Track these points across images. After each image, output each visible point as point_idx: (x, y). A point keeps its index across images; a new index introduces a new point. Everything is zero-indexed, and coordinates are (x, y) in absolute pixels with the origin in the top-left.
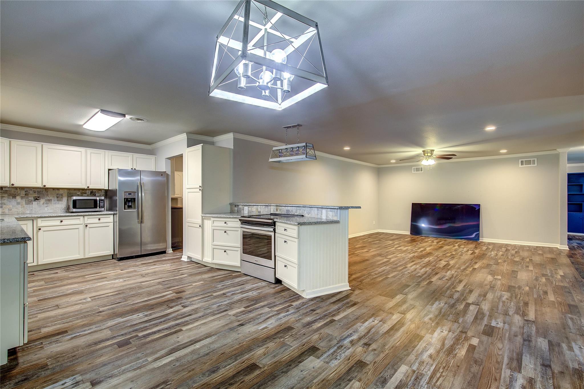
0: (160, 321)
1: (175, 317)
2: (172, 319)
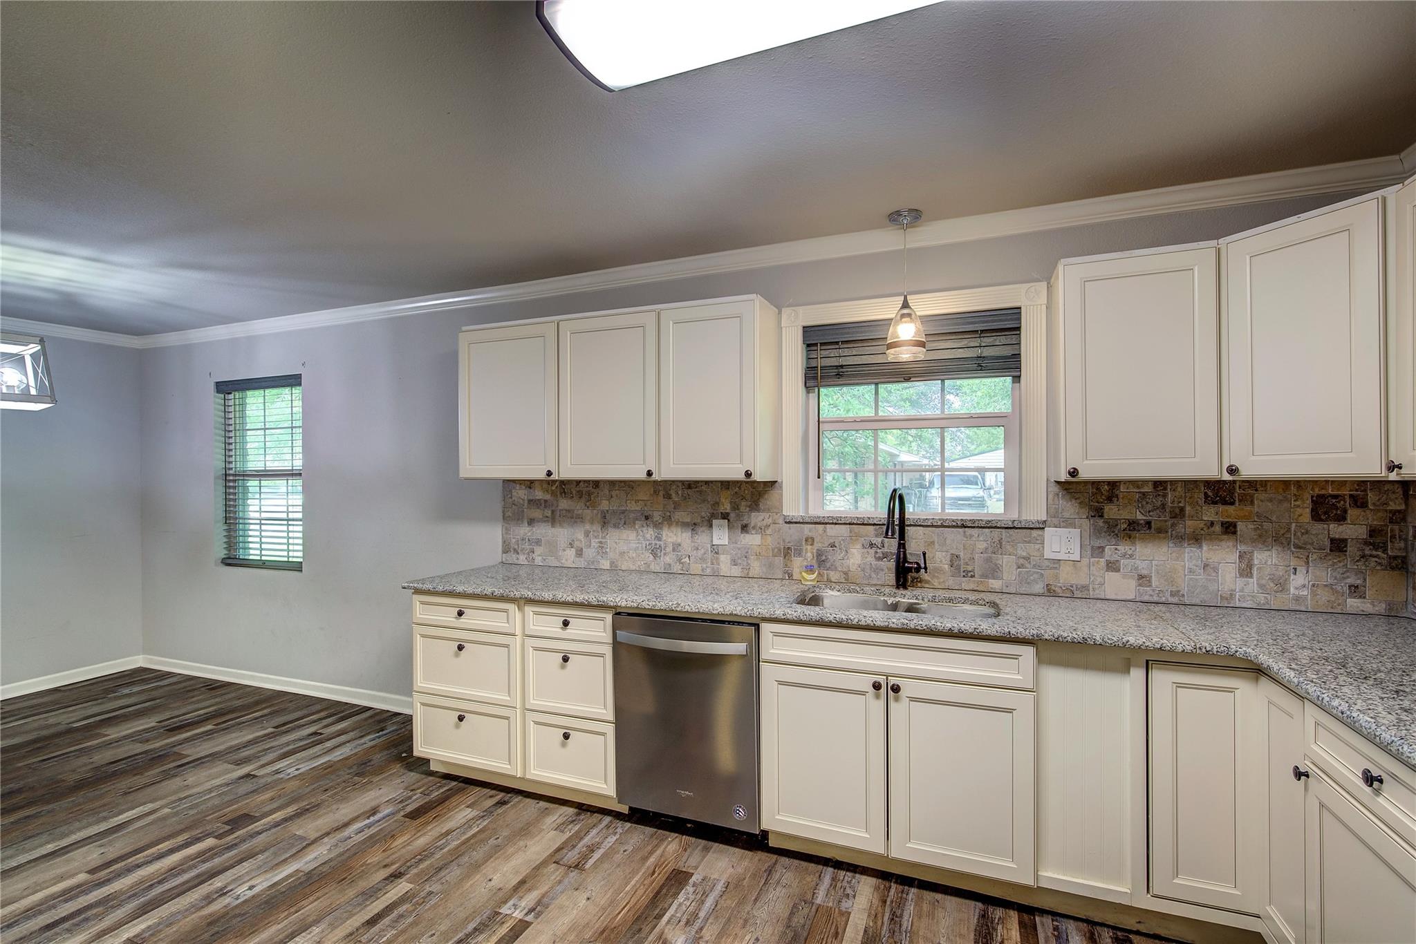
0: (167, 886)
1: (112, 907)
2: (123, 897)
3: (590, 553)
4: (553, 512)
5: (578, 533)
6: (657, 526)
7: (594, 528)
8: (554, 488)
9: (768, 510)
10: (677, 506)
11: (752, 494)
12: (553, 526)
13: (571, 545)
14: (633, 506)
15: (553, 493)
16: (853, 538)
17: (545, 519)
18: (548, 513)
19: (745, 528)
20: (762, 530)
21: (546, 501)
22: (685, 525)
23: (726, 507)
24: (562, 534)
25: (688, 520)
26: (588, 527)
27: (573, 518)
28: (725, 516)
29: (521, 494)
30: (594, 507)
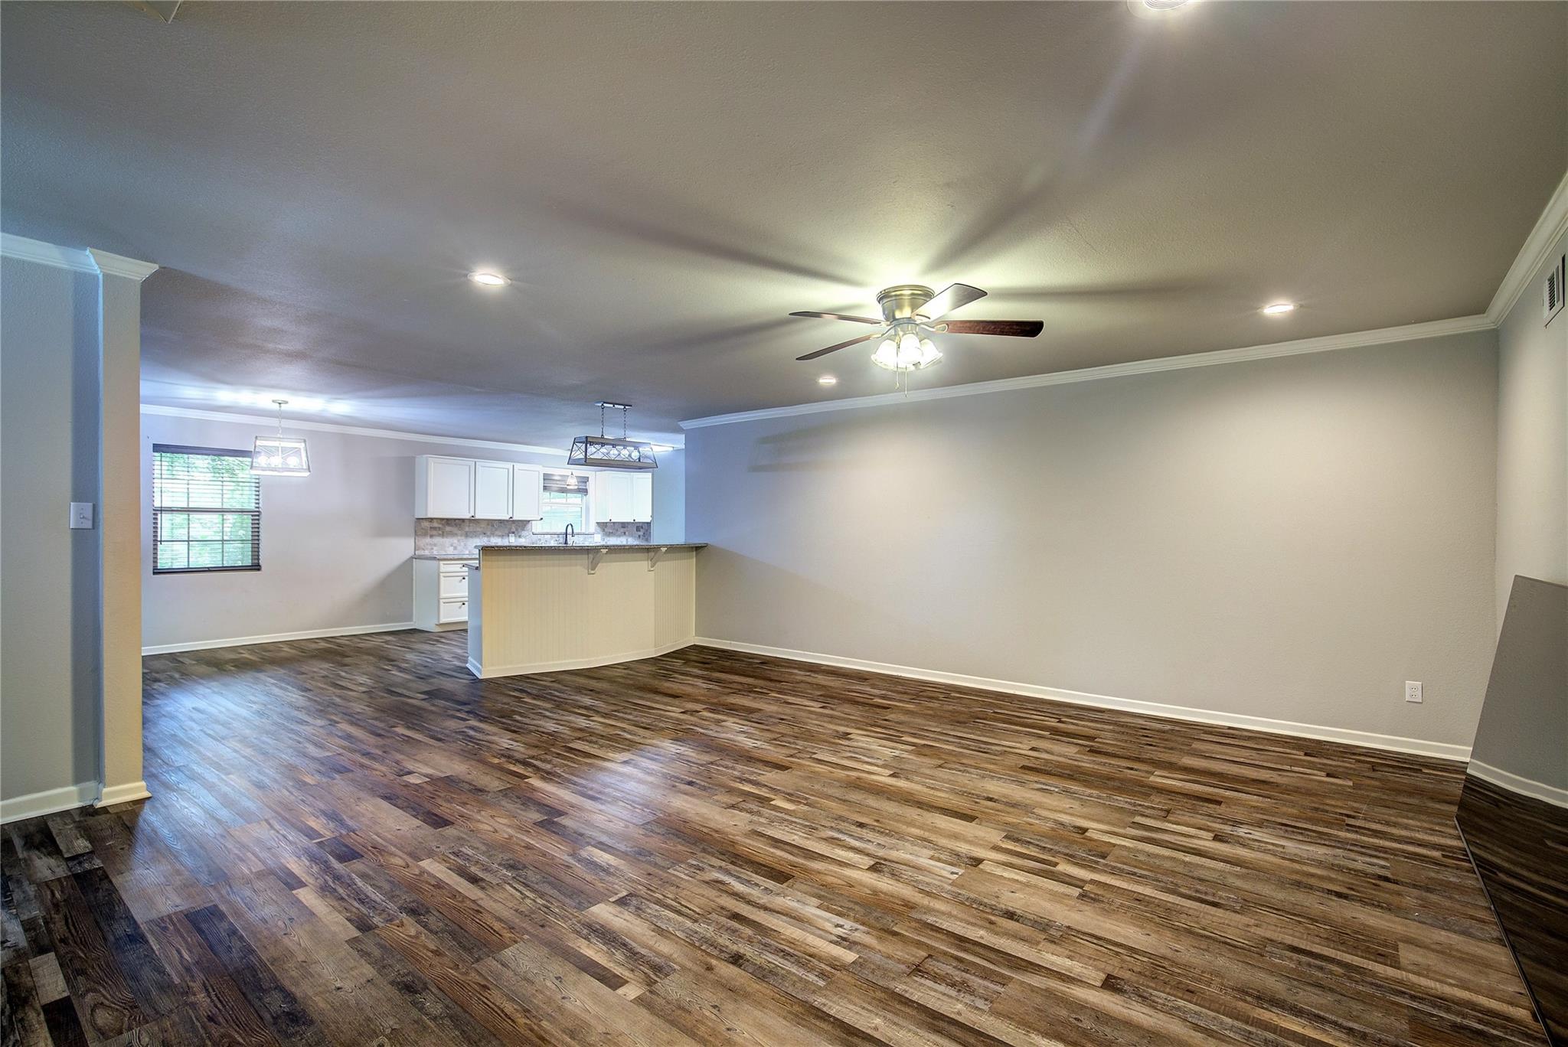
3: (459, 548)
4: (443, 532)
5: (455, 540)
6: (488, 536)
9: (528, 531)
11: (523, 525)
13: (452, 546)
15: (443, 524)
16: (552, 538)
17: (439, 535)
18: (440, 532)
19: (520, 537)
20: (525, 537)
22: (499, 536)
23: (514, 530)
24: (447, 541)
25: (500, 534)
26: (459, 538)
27: (452, 534)
28: (513, 533)
29: (426, 524)
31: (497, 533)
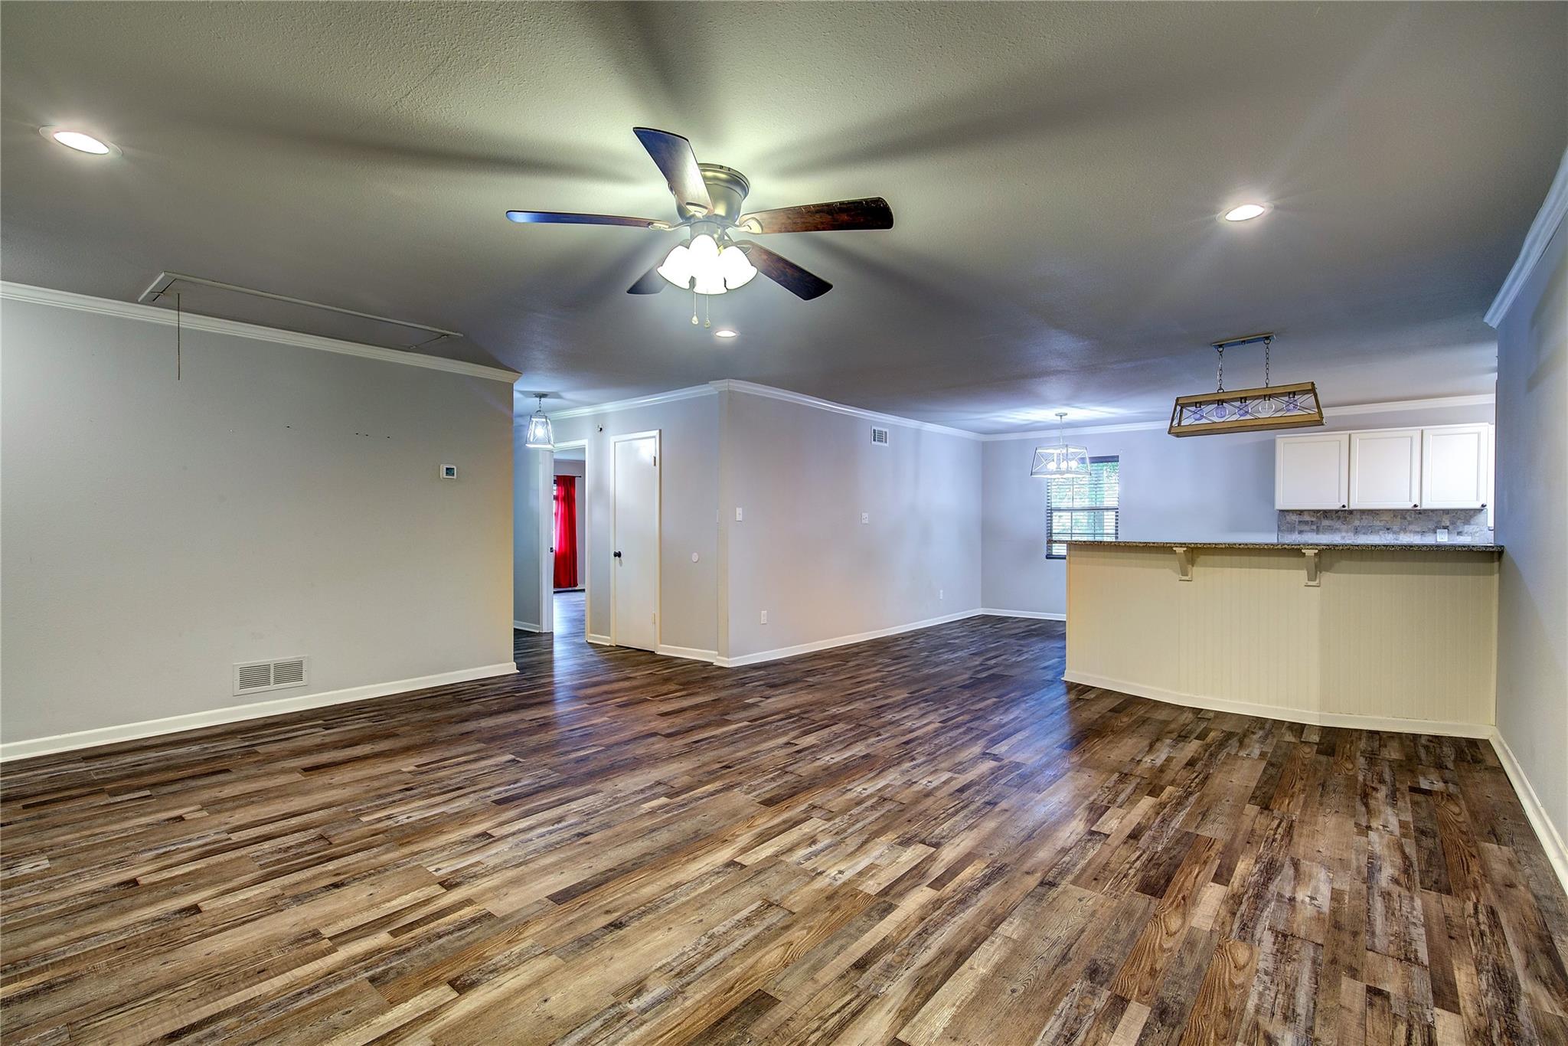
4: (1317, 527)
5: (1336, 538)
6: (1396, 533)
7: (1349, 534)
8: (1318, 514)
9: (1477, 524)
10: (1410, 523)
11: (1466, 516)
12: (1317, 534)
14: (1378, 523)
15: (1317, 517)
17: (1312, 530)
18: (1315, 527)
19: (1460, 533)
21: (1312, 521)
22: (1416, 532)
23: (1446, 522)
26: (1344, 534)
27: (1331, 530)
28: (1447, 528)
29: (1295, 518)
30: (1348, 524)
31: (1411, 527)
